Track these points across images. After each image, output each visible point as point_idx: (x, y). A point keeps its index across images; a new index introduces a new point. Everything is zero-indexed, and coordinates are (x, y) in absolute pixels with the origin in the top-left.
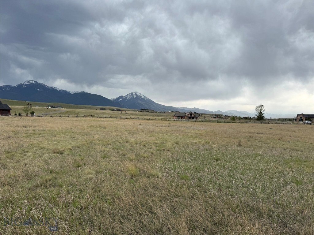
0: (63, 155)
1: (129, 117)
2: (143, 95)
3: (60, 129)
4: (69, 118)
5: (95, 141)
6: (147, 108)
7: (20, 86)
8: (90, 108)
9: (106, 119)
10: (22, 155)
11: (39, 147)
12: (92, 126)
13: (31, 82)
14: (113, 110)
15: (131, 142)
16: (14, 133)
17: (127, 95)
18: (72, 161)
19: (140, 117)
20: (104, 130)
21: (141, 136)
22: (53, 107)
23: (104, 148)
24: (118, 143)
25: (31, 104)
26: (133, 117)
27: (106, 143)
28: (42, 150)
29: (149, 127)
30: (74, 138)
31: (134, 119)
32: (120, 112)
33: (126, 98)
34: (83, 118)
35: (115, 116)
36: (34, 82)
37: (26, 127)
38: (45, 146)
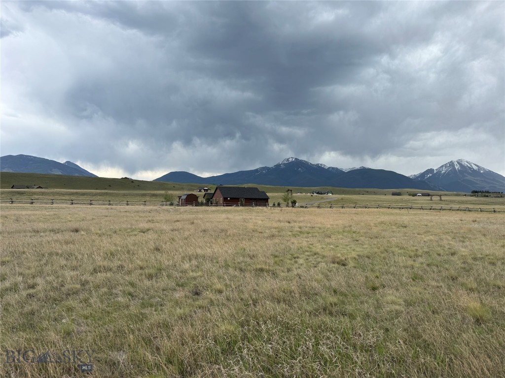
0: (346, 267)
1: (448, 207)
2: (475, 164)
3: (334, 226)
4: (343, 209)
5: (393, 249)
6: (487, 189)
7: (278, 166)
8: (375, 193)
9: (403, 211)
10: (293, 262)
11: (311, 252)
12: (382, 223)
13: (290, 160)
14: (414, 195)
15: (462, 256)
16: (277, 230)
17: (442, 166)
18: (363, 279)
19: (471, 206)
20: (405, 229)
21: (482, 245)
22: (320, 194)
23: (410, 262)
24: (436, 255)
25: (291, 191)
26: (456, 206)
27: (412, 254)
28: (315, 256)
29: (495, 226)
30: (357, 241)
31: (458, 210)
32: (429, 198)
33: (439, 172)
34: (364, 209)
35: (419, 206)
36: (294, 159)
37: (289, 222)
38: (318, 250)
